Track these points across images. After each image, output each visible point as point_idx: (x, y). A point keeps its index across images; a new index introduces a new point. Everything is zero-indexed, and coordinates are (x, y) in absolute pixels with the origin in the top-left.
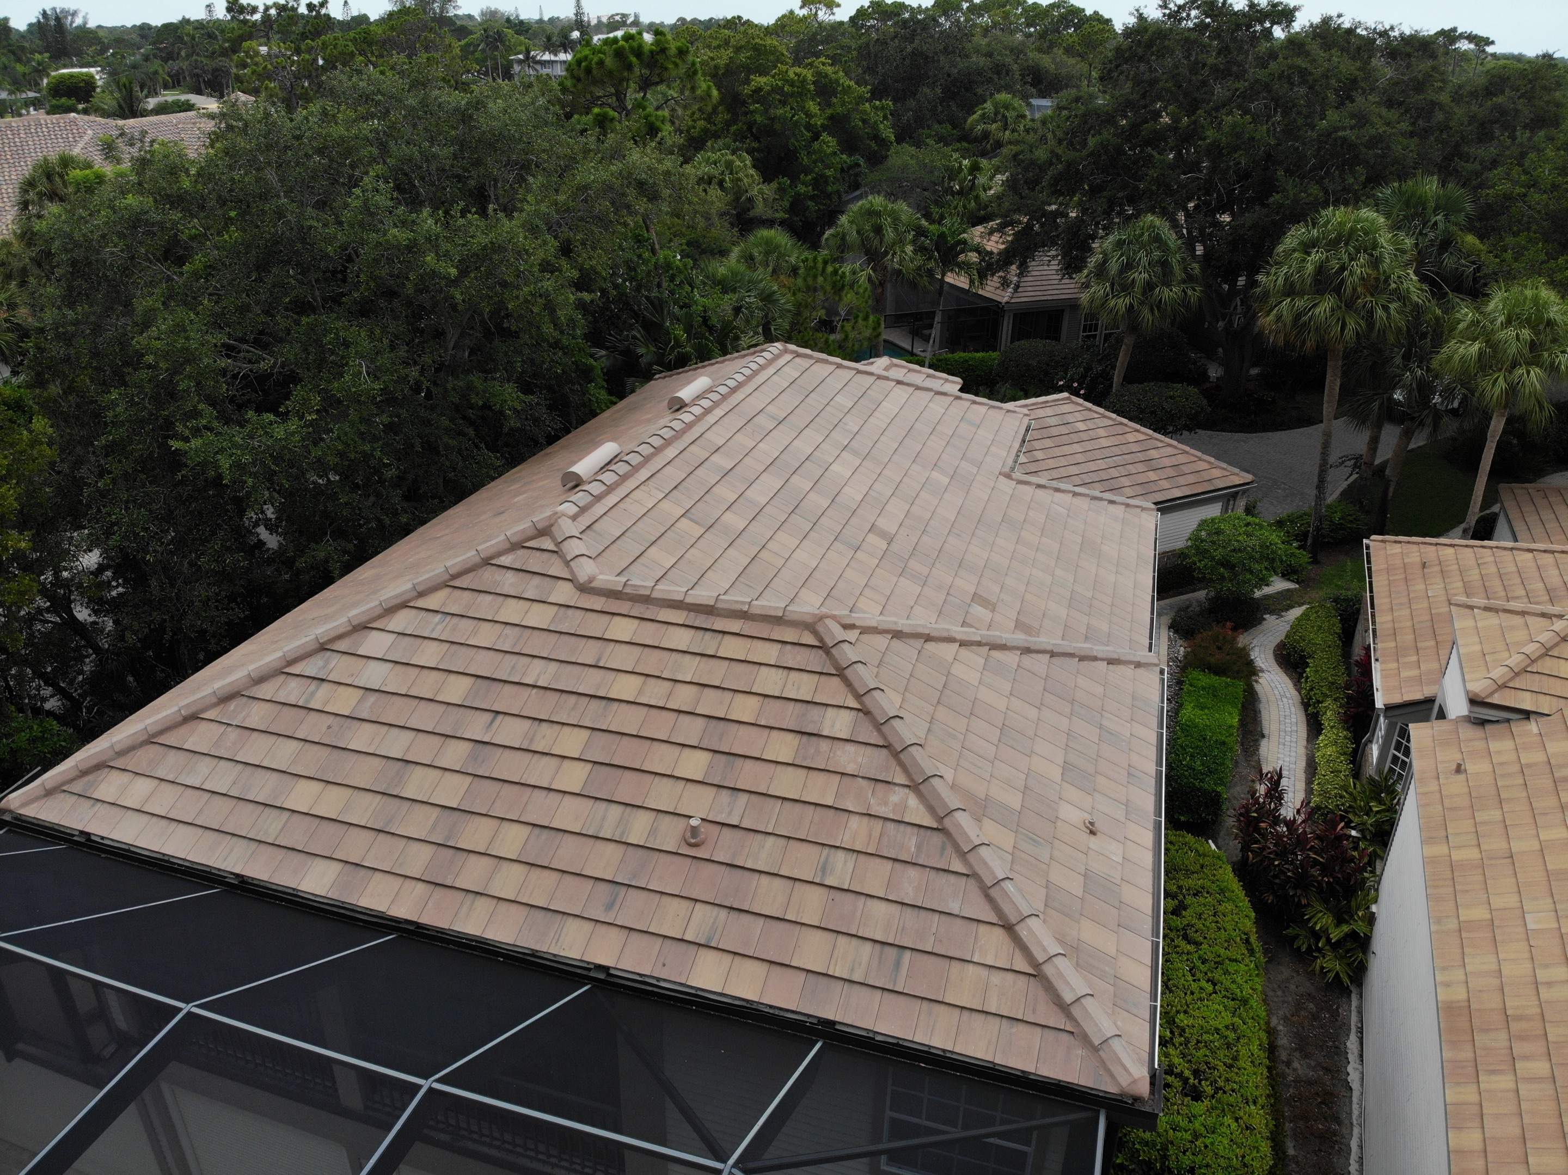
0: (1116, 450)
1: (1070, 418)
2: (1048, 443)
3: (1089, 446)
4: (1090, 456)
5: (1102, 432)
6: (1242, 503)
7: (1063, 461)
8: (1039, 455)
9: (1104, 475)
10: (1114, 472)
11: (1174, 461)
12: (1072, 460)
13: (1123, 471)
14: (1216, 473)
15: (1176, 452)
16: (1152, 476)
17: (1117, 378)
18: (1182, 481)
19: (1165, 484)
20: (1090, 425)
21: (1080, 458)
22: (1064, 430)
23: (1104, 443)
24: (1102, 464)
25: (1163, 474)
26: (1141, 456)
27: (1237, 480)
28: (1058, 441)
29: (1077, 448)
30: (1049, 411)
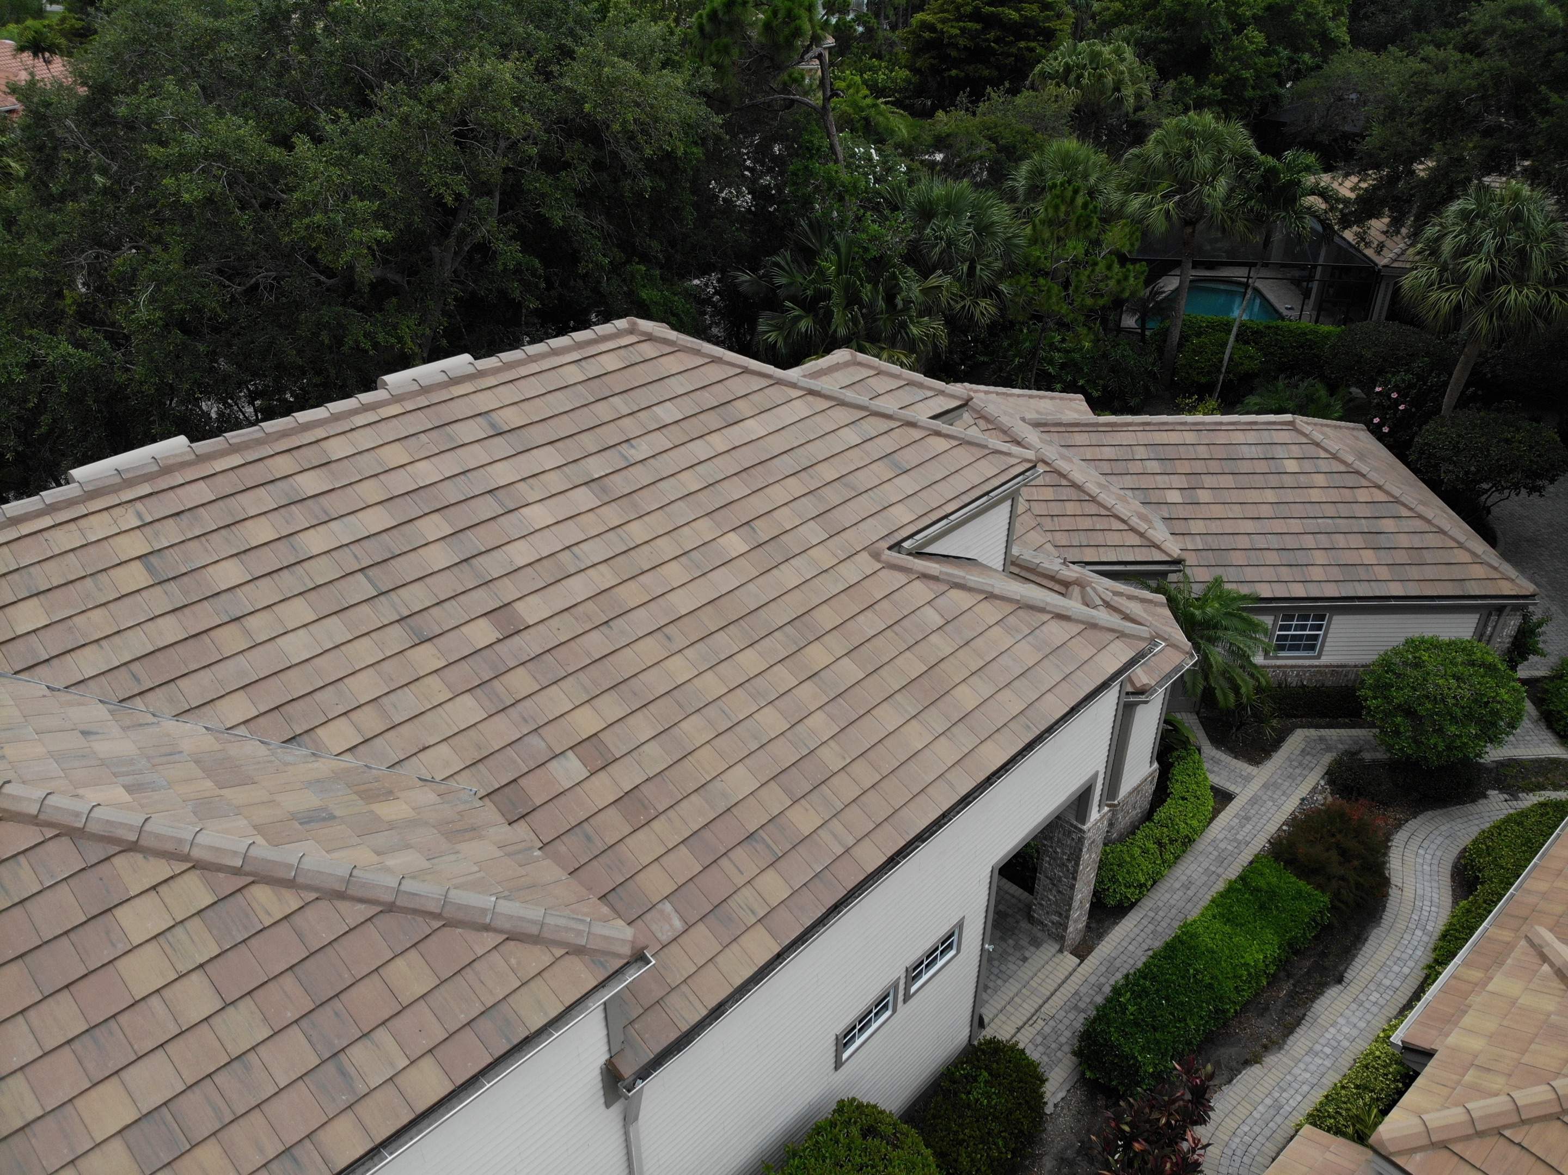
0: (1330, 510)
1: (1279, 452)
2: (1228, 481)
3: (1289, 496)
4: (1284, 511)
5: (1320, 480)
6: (1512, 624)
7: (1237, 511)
8: (1203, 496)
9: (1290, 542)
10: (1309, 541)
11: (1417, 541)
12: (1251, 511)
13: (1324, 541)
14: (1479, 571)
15: (1426, 527)
16: (1369, 557)
17: (1448, 400)
18: (1414, 573)
19: (1383, 573)
20: (1308, 466)
21: (1266, 511)
22: (1262, 466)
23: (1315, 495)
24: (1295, 525)
25: (1386, 557)
26: (1364, 525)
27: (1506, 588)
28: (1244, 481)
29: (1270, 496)
30: (1252, 437)
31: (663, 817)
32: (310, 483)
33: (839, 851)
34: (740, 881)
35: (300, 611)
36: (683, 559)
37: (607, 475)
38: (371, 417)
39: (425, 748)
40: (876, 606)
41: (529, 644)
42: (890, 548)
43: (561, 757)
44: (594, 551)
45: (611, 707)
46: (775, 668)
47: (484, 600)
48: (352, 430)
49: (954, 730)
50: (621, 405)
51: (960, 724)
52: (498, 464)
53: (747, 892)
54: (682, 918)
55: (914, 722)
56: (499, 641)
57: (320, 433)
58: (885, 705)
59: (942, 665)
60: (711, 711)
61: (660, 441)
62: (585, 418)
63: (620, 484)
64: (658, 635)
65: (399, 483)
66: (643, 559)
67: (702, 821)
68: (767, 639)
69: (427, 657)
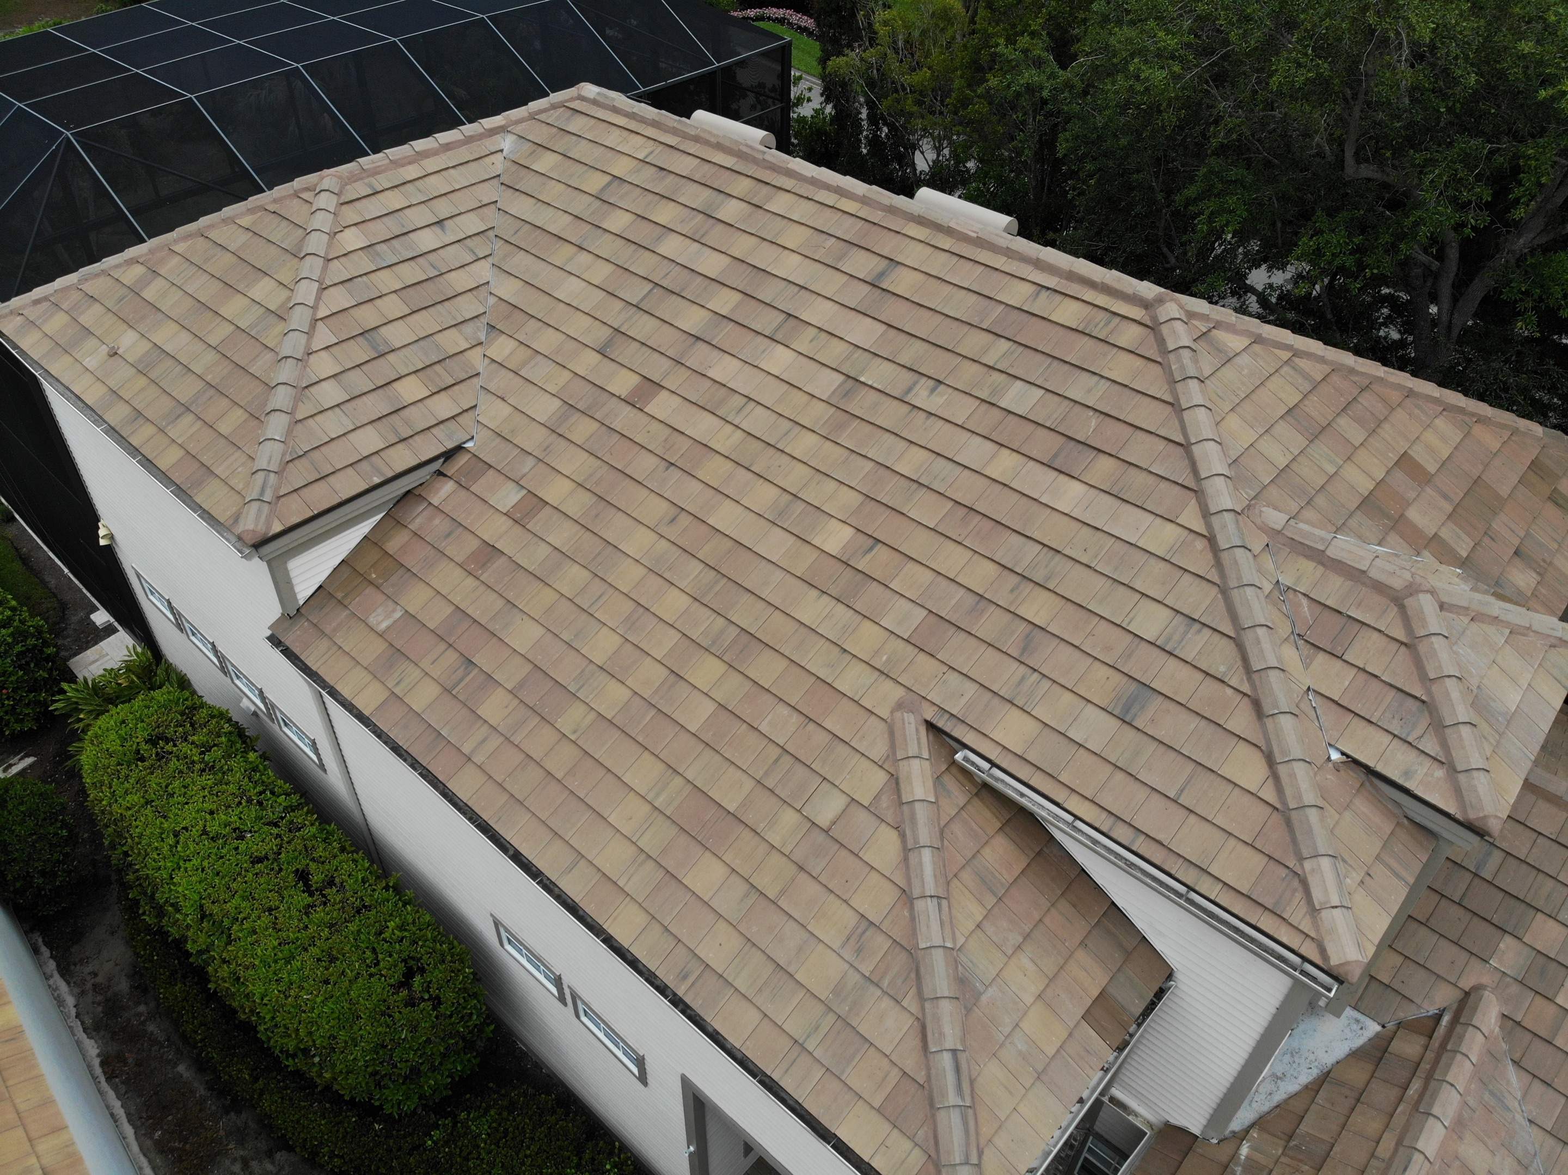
31: (477, 583)
32: (731, 210)
33: (466, 749)
34: (425, 664)
35: (600, 273)
36: (788, 497)
37: (871, 387)
38: (830, 199)
39: (503, 399)
40: (811, 726)
41: (623, 418)
42: (930, 726)
43: (519, 488)
44: (757, 420)
45: (577, 504)
46: (673, 631)
47: (657, 368)
48: (807, 198)
49: (650, 865)
50: (998, 351)
51: (661, 873)
52: (831, 304)
53: (417, 673)
54: (388, 628)
55: (647, 808)
56: (619, 397)
57: (788, 183)
58: (661, 766)
59: (747, 834)
60: (597, 586)
61: (962, 410)
62: (947, 334)
63: (861, 403)
64: (674, 511)
65: (764, 257)
66: (764, 461)
67: (476, 614)
68: (709, 612)
69: (587, 362)
